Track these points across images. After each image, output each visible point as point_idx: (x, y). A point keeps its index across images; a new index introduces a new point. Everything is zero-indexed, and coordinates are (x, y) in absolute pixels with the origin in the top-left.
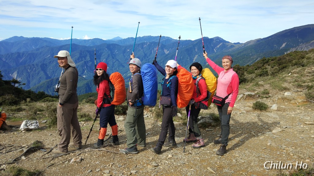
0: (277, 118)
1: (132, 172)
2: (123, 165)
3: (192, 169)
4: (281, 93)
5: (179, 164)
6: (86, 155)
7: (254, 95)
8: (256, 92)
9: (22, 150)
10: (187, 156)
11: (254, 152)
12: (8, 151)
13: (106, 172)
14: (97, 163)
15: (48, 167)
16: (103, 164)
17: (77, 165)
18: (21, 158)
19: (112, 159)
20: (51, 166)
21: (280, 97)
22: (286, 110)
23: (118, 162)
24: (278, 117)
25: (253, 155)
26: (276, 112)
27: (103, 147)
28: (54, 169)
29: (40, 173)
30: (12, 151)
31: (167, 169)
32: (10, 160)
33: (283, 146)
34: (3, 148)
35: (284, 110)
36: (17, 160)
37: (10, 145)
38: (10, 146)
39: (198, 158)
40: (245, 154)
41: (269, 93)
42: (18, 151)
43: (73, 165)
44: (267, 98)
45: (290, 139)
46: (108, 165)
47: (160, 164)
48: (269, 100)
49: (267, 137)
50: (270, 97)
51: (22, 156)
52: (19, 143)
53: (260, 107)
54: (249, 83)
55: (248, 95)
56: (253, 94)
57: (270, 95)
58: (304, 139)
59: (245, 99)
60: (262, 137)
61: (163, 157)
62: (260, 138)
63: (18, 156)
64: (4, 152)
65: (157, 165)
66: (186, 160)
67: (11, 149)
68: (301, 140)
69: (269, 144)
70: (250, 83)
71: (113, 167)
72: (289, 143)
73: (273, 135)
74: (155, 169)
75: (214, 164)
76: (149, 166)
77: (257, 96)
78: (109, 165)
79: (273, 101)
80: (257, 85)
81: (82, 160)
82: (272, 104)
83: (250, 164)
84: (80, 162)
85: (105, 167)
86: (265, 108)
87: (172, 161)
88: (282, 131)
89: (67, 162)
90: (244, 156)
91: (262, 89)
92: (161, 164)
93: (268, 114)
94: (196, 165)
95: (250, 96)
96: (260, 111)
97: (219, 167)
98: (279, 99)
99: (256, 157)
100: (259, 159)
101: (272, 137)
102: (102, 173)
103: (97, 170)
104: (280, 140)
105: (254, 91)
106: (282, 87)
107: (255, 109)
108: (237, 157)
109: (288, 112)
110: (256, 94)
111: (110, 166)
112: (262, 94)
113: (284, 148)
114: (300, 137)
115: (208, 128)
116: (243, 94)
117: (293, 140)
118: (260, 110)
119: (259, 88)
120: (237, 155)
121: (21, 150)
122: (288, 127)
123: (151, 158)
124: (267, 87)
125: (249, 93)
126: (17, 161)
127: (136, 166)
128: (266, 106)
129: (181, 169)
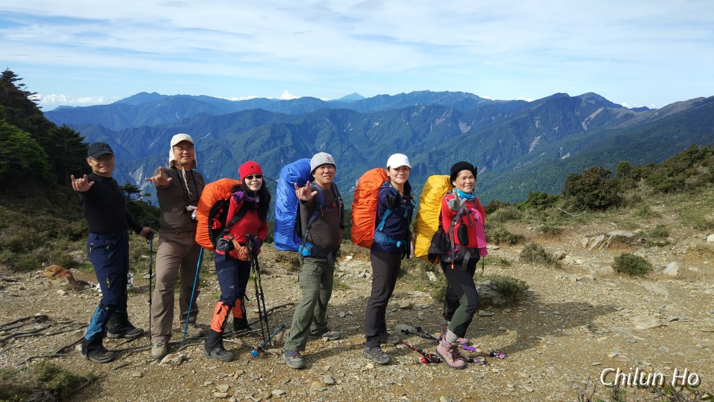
0: (664, 296)
1: (273, 392)
2: (261, 377)
3: (404, 397)
4: (700, 235)
5: (381, 385)
6: (198, 349)
7: (632, 239)
8: (637, 231)
9: (81, 332)
10: (407, 369)
11: (568, 371)
12: (56, 331)
13: (220, 389)
14: (211, 368)
15: (116, 369)
16: (224, 371)
17: (171, 369)
18: (74, 347)
19: (245, 363)
20: (122, 367)
21: (693, 245)
22: (697, 278)
23: (254, 370)
24: (667, 294)
25: (562, 377)
26: (669, 281)
27: (237, 337)
28: (125, 373)
29: (95, 379)
30: (63, 332)
31: (349, 393)
32: (52, 351)
33: (645, 362)
34: (50, 326)
35: (694, 277)
36: (64, 351)
37: (67, 320)
38: (66, 323)
39: (430, 375)
40: (544, 374)
41: (667, 235)
42: (74, 332)
43: (162, 369)
44: (660, 245)
45: (670, 347)
46: (230, 375)
47: (339, 381)
48: (664, 252)
49: (615, 338)
50: (668, 243)
51: (76, 343)
52: (85, 318)
53: (631, 268)
54: (627, 208)
55: (618, 236)
56: (629, 234)
57: (670, 239)
58: (707, 349)
59: (609, 247)
60: (603, 338)
61: (354, 367)
62: (598, 340)
63: (69, 343)
64: (48, 334)
65: (332, 382)
66: (400, 378)
67: (64, 328)
68: (697, 352)
69: (611, 355)
70: (631, 208)
71: (241, 379)
72: (663, 355)
73: (632, 336)
74: (326, 390)
75: (460, 389)
76: (314, 383)
77: (639, 240)
78: (234, 375)
79: (675, 254)
80: (646, 213)
81: (184, 359)
82: (669, 261)
83: (546, 396)
84: (178, 363)
85: (225, 379)
86: (641, 269)
87: (369, 376)
88: (658, 327)
89: (154, 363)
90: (540, 377)
91: (654, 224)
92: (343, 381)
93: (646, 284)
94: (418, 388)
95: (622, 239)
96: (629, 277)
97: (467, 397)
98: (690, 250)
99: (567, 383)
100: (571, 387)
101: (627, 339)
102: (213, 391)
103: (205, 384)
104: (645, 348)
105: (634, 227)
106: (705, 221)
107: (619, 271)
108: (521, 380)
109: (702, 283)
110: (637, 236)
111: (236, 377)
112: (651, 236)
113: (644, 366)
114: (698, 345)
115: (483, 309)
116: (605, 235)
117: (676, 351)
118: (630, 275)
119: (649, 222)
120: (523, 375)
121: (79, 331)
122: (681, 318)
123: (326, 368)
124: (670, 219)
125: (620, 233)
126: (66, 353)
127: (289, 382)
128: (646, 266)
129: (381, 395)
